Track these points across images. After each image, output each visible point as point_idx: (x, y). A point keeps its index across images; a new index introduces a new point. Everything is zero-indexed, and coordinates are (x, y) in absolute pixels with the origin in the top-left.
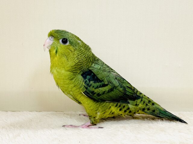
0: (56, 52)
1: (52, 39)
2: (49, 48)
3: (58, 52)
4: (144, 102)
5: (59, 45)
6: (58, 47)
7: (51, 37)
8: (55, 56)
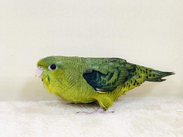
0: (49, 79)
1: (41, 69)
2: (41, 77)
3: (50, 79)
4: (144, 72)
5: (49, 72)
6: (49, 74)
8: (49, 83)
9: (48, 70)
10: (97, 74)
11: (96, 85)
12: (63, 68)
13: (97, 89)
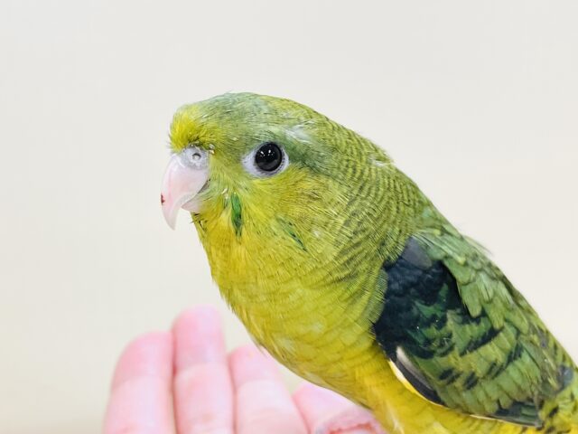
0: (238, 220)
1: (197, 161)
3: (245, 217)
5: (243, 183)
6: (242, 194)
7: (190, 152)
8: (234, 238)
9: (241, 171)
10: (445, 287)
11: (409, 332)
12: (318, 165)
13: (400, 353)
